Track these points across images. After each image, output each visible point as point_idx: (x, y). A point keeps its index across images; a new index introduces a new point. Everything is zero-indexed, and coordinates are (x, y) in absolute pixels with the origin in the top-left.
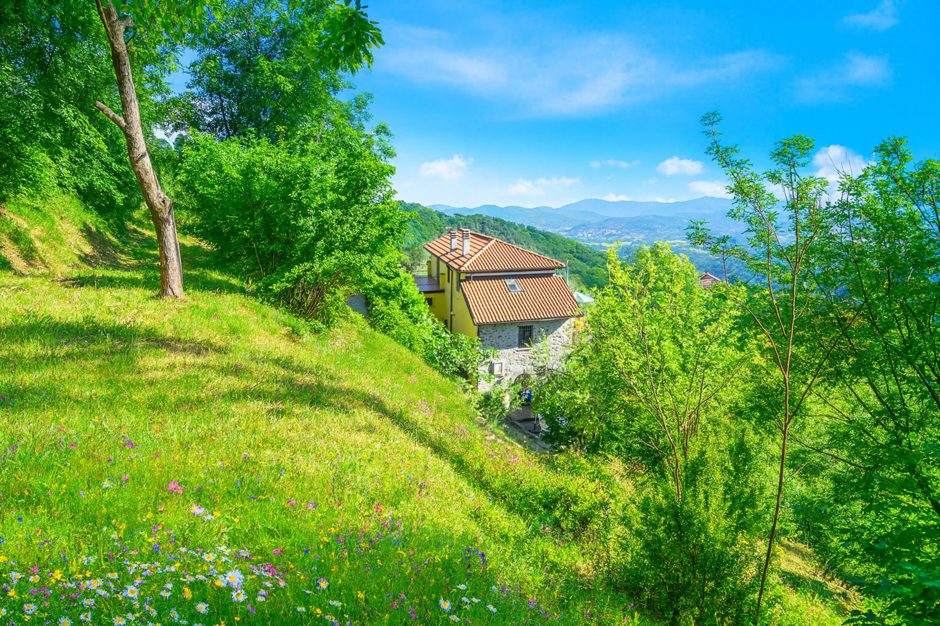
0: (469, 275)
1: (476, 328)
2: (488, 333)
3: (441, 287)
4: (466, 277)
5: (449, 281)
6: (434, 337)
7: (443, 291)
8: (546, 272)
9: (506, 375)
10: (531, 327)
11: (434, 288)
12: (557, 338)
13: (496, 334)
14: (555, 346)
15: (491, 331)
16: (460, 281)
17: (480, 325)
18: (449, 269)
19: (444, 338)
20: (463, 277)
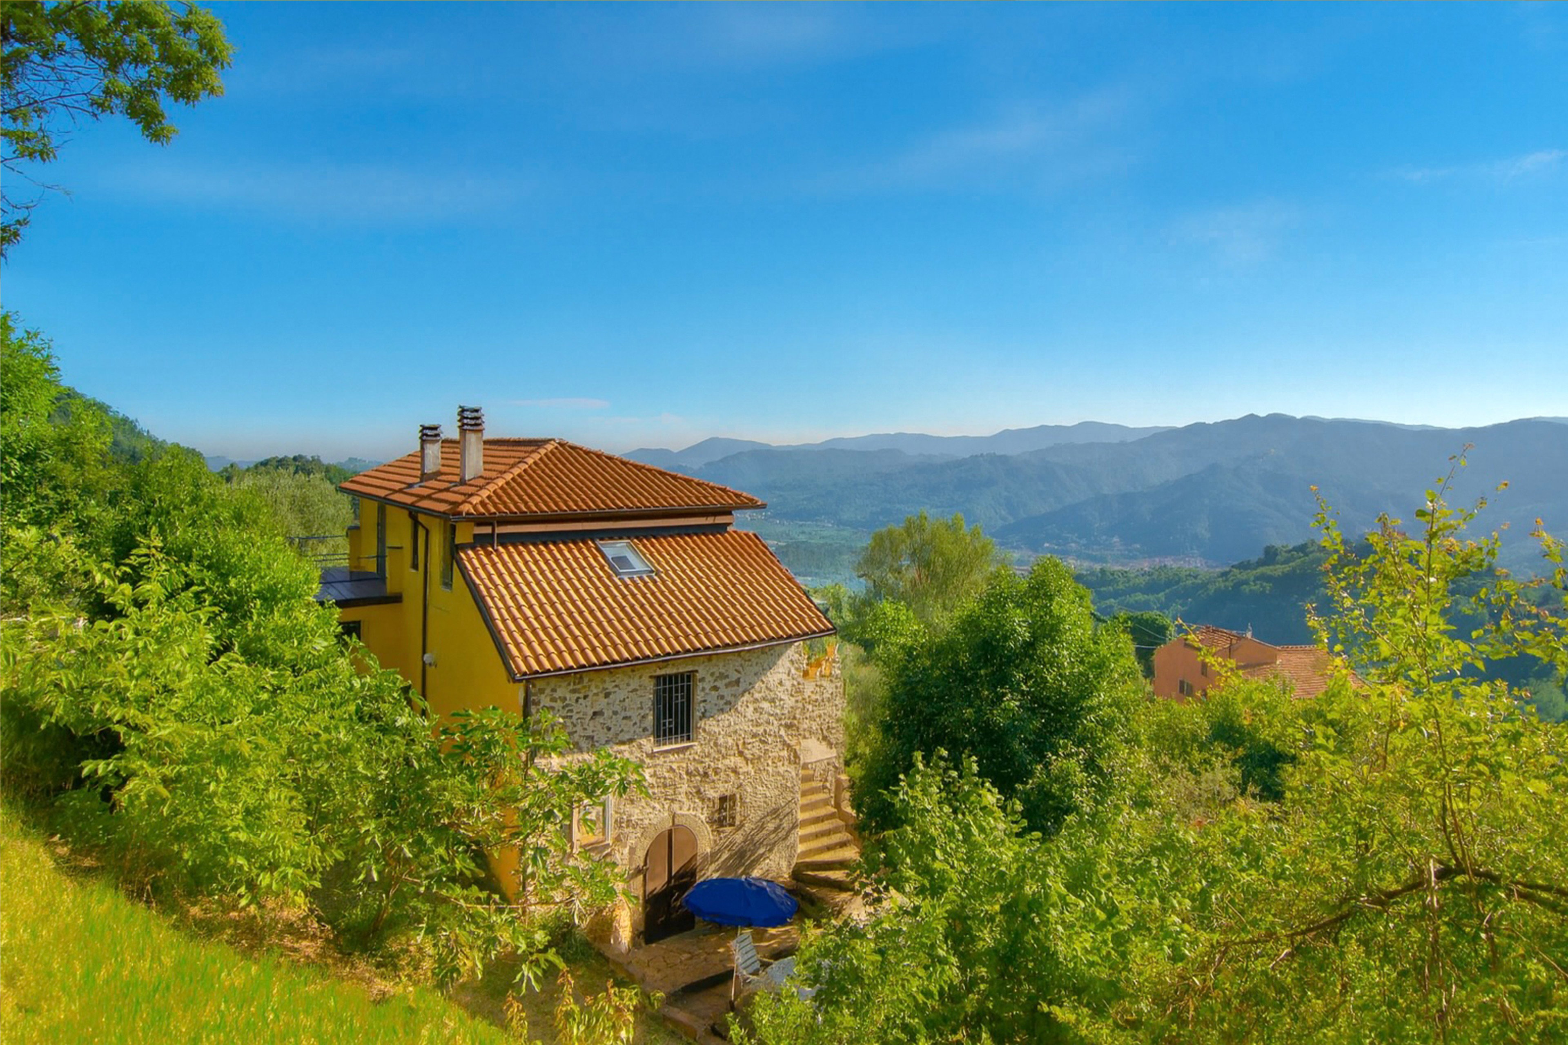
0: (487, 530)
1: (519, 691)
2: (558, 705)
3: (391, 588)
4: (476, 536)
5: (415, 566)
6: (361, 729)
7: (397, 599)
8: (710, 520)
9: (618, 839)
10: (689, 677)
11: (367, 591)
12: (766, 705)
13: (586, 708)
14: (761, 730)
15: (571, 697)
16: (453, 551)
17: (530, 679)
18: (416, 524)
19: (406, 732)
20: (464, 535)
